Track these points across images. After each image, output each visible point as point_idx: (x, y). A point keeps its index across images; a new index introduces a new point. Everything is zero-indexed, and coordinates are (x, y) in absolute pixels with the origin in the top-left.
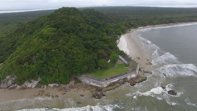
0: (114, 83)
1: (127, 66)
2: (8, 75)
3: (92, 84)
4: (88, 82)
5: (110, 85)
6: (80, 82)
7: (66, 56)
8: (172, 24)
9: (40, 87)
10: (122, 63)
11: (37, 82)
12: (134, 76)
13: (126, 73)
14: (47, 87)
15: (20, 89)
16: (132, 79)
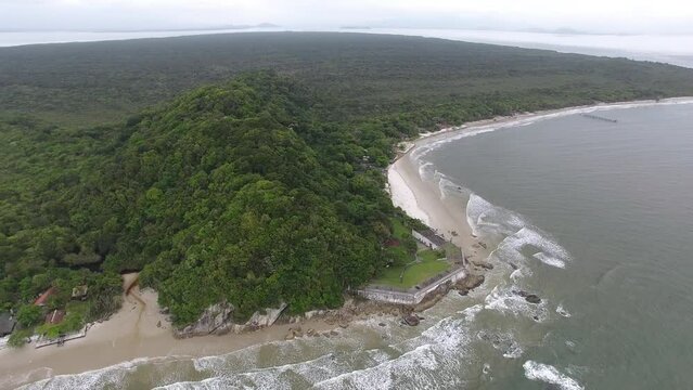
0: (432, 295)
1: (440, 255)
2: (214, 303)
3: (391, 300)
4: (381, 297)
5: (426, 299)
6: (365, 300)
7: (331, 248)
8: (501, 118)
9: (287, 321)
10: (425, 249)
11: (278, 311)
12: (462, 275)
13: (449, 272)
14: (301, 320)
15: (244, 330)
16: (459, 282)
